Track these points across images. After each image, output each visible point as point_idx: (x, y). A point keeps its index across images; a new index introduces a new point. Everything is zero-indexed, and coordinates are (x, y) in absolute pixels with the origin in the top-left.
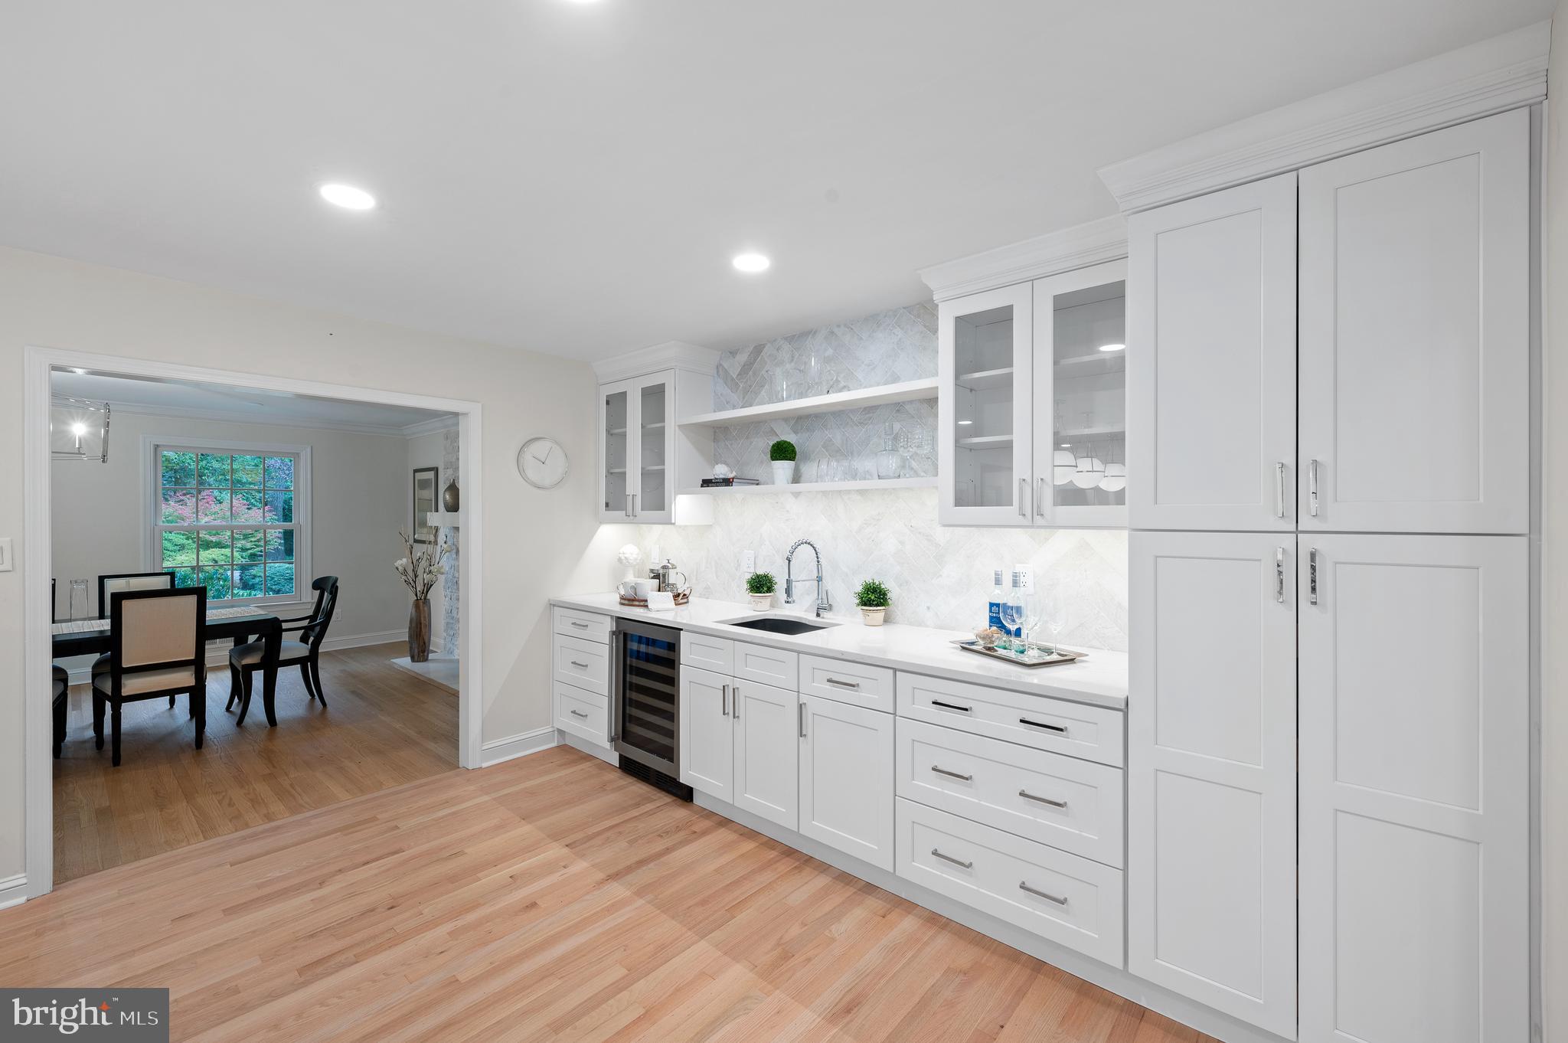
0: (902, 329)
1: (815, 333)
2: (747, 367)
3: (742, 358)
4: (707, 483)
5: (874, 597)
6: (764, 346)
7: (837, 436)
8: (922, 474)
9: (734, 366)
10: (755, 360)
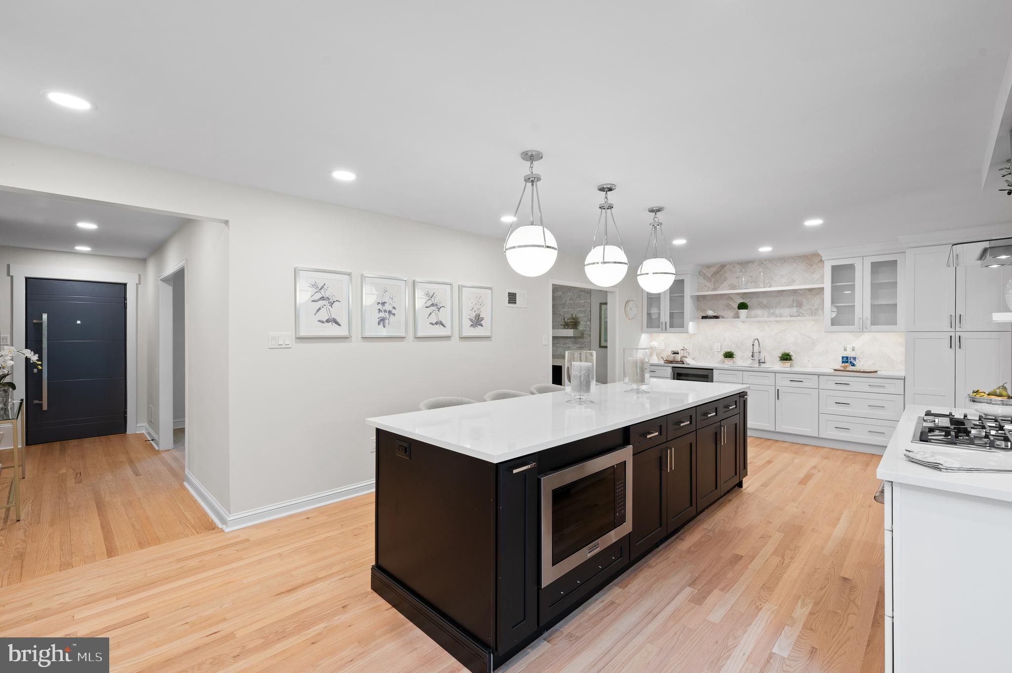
0: (797, 264)
1: (754, 262)
2: (715, 274)
3: (714, 269)
4: (704, 317)
5: (786, 357)
6: (726, 265)
7: (765, 301)
8: (806, 315)
9: (709, 272)
10: (721, 271)
